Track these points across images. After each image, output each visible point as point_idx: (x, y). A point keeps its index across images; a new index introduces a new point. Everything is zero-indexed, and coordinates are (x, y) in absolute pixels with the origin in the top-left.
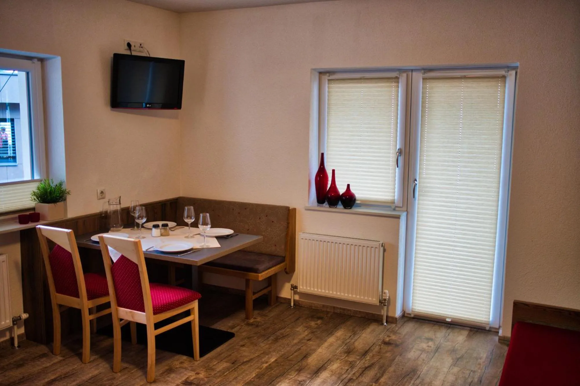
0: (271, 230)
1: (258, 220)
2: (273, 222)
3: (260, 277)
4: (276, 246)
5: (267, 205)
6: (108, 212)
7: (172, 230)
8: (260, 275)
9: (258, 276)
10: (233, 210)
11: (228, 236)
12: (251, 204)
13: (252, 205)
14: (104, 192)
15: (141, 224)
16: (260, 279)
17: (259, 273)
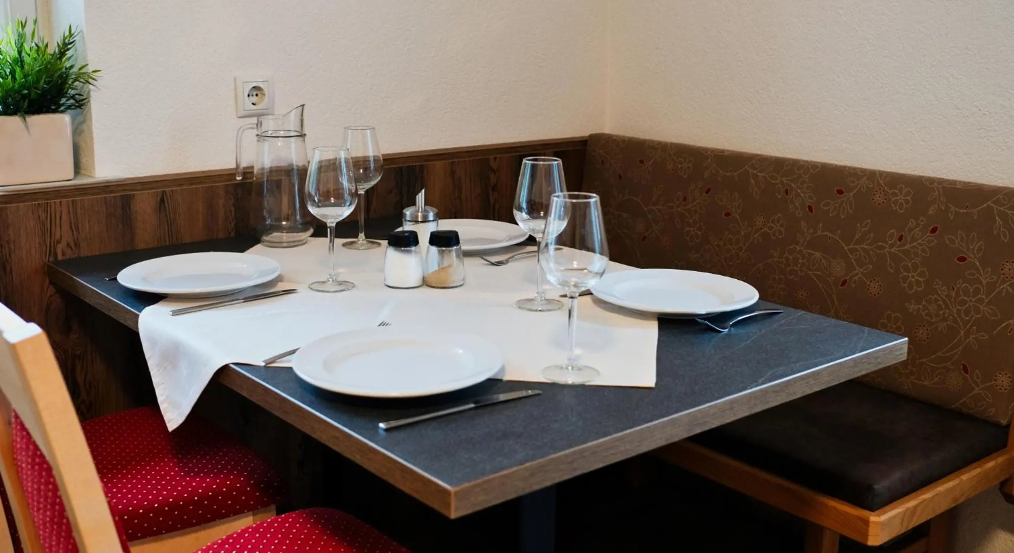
0: (948, 296)
1: (892, 246)
2: (962, 259)
3: (872, 530)
4: (966, 370)
5: (941, 181)
6: (255, 171)
7: (494, 259)
8: (874, 518)
9: (866, 522)
10: (787, 192)
11: (722, 318)
12: (863, 171)
13: (872, 175)
14: (266, 91)
15: (334, 225)
16: (875, 539)
17: (872, 509)
